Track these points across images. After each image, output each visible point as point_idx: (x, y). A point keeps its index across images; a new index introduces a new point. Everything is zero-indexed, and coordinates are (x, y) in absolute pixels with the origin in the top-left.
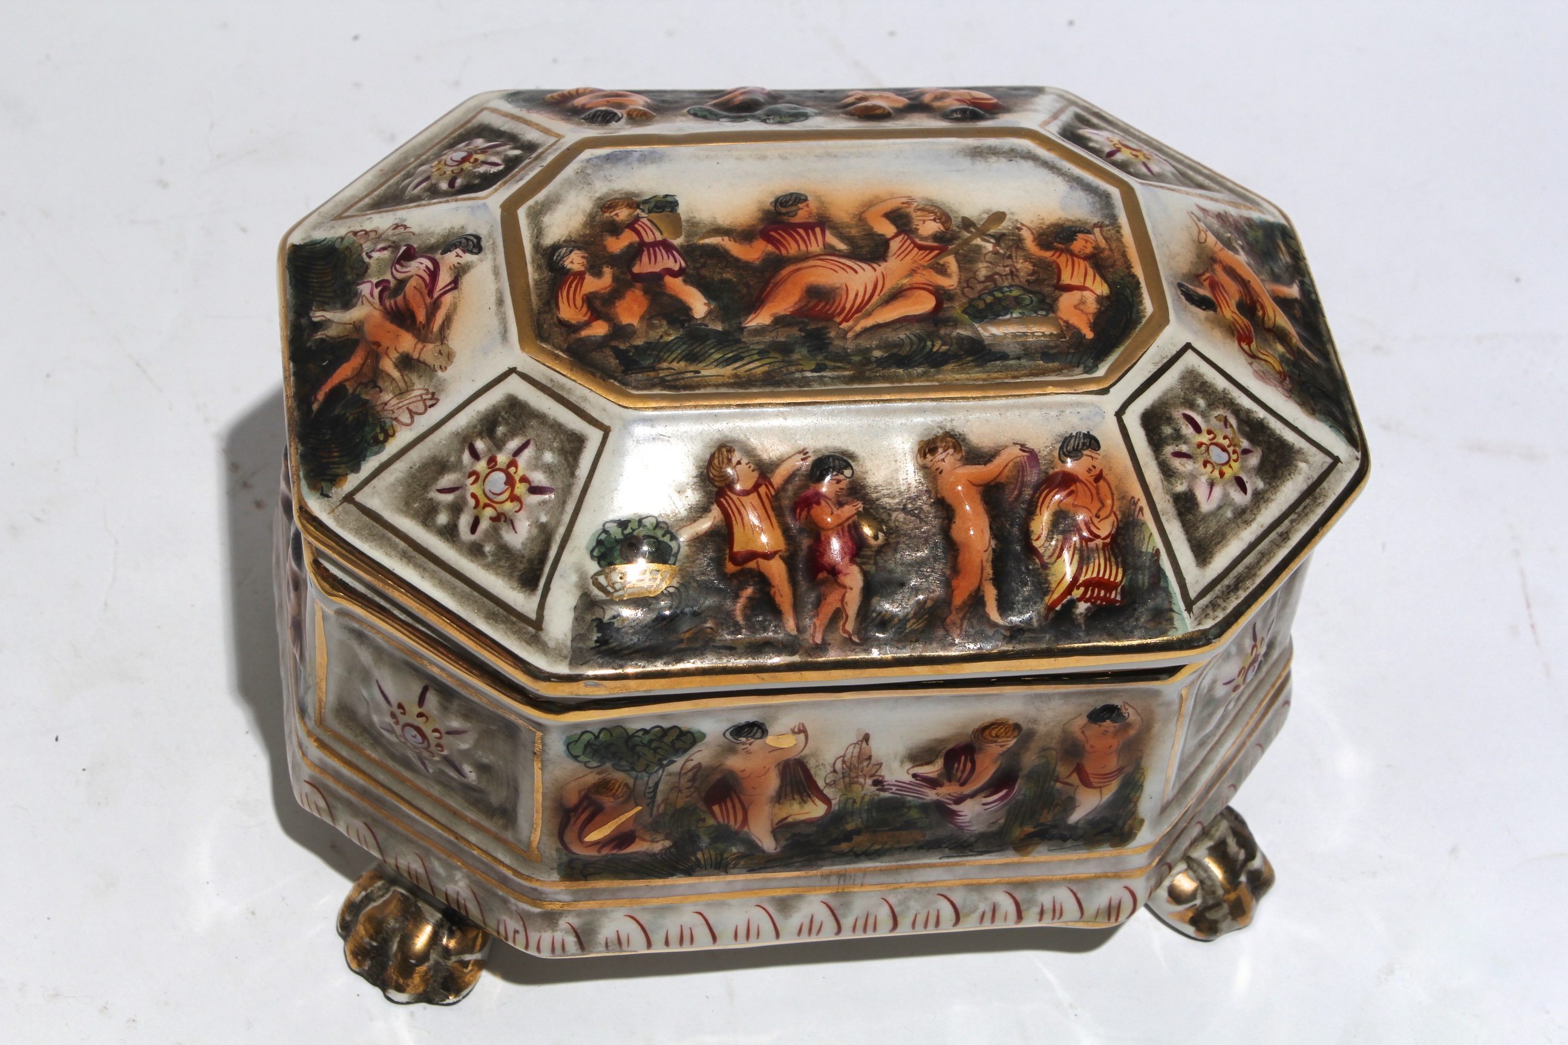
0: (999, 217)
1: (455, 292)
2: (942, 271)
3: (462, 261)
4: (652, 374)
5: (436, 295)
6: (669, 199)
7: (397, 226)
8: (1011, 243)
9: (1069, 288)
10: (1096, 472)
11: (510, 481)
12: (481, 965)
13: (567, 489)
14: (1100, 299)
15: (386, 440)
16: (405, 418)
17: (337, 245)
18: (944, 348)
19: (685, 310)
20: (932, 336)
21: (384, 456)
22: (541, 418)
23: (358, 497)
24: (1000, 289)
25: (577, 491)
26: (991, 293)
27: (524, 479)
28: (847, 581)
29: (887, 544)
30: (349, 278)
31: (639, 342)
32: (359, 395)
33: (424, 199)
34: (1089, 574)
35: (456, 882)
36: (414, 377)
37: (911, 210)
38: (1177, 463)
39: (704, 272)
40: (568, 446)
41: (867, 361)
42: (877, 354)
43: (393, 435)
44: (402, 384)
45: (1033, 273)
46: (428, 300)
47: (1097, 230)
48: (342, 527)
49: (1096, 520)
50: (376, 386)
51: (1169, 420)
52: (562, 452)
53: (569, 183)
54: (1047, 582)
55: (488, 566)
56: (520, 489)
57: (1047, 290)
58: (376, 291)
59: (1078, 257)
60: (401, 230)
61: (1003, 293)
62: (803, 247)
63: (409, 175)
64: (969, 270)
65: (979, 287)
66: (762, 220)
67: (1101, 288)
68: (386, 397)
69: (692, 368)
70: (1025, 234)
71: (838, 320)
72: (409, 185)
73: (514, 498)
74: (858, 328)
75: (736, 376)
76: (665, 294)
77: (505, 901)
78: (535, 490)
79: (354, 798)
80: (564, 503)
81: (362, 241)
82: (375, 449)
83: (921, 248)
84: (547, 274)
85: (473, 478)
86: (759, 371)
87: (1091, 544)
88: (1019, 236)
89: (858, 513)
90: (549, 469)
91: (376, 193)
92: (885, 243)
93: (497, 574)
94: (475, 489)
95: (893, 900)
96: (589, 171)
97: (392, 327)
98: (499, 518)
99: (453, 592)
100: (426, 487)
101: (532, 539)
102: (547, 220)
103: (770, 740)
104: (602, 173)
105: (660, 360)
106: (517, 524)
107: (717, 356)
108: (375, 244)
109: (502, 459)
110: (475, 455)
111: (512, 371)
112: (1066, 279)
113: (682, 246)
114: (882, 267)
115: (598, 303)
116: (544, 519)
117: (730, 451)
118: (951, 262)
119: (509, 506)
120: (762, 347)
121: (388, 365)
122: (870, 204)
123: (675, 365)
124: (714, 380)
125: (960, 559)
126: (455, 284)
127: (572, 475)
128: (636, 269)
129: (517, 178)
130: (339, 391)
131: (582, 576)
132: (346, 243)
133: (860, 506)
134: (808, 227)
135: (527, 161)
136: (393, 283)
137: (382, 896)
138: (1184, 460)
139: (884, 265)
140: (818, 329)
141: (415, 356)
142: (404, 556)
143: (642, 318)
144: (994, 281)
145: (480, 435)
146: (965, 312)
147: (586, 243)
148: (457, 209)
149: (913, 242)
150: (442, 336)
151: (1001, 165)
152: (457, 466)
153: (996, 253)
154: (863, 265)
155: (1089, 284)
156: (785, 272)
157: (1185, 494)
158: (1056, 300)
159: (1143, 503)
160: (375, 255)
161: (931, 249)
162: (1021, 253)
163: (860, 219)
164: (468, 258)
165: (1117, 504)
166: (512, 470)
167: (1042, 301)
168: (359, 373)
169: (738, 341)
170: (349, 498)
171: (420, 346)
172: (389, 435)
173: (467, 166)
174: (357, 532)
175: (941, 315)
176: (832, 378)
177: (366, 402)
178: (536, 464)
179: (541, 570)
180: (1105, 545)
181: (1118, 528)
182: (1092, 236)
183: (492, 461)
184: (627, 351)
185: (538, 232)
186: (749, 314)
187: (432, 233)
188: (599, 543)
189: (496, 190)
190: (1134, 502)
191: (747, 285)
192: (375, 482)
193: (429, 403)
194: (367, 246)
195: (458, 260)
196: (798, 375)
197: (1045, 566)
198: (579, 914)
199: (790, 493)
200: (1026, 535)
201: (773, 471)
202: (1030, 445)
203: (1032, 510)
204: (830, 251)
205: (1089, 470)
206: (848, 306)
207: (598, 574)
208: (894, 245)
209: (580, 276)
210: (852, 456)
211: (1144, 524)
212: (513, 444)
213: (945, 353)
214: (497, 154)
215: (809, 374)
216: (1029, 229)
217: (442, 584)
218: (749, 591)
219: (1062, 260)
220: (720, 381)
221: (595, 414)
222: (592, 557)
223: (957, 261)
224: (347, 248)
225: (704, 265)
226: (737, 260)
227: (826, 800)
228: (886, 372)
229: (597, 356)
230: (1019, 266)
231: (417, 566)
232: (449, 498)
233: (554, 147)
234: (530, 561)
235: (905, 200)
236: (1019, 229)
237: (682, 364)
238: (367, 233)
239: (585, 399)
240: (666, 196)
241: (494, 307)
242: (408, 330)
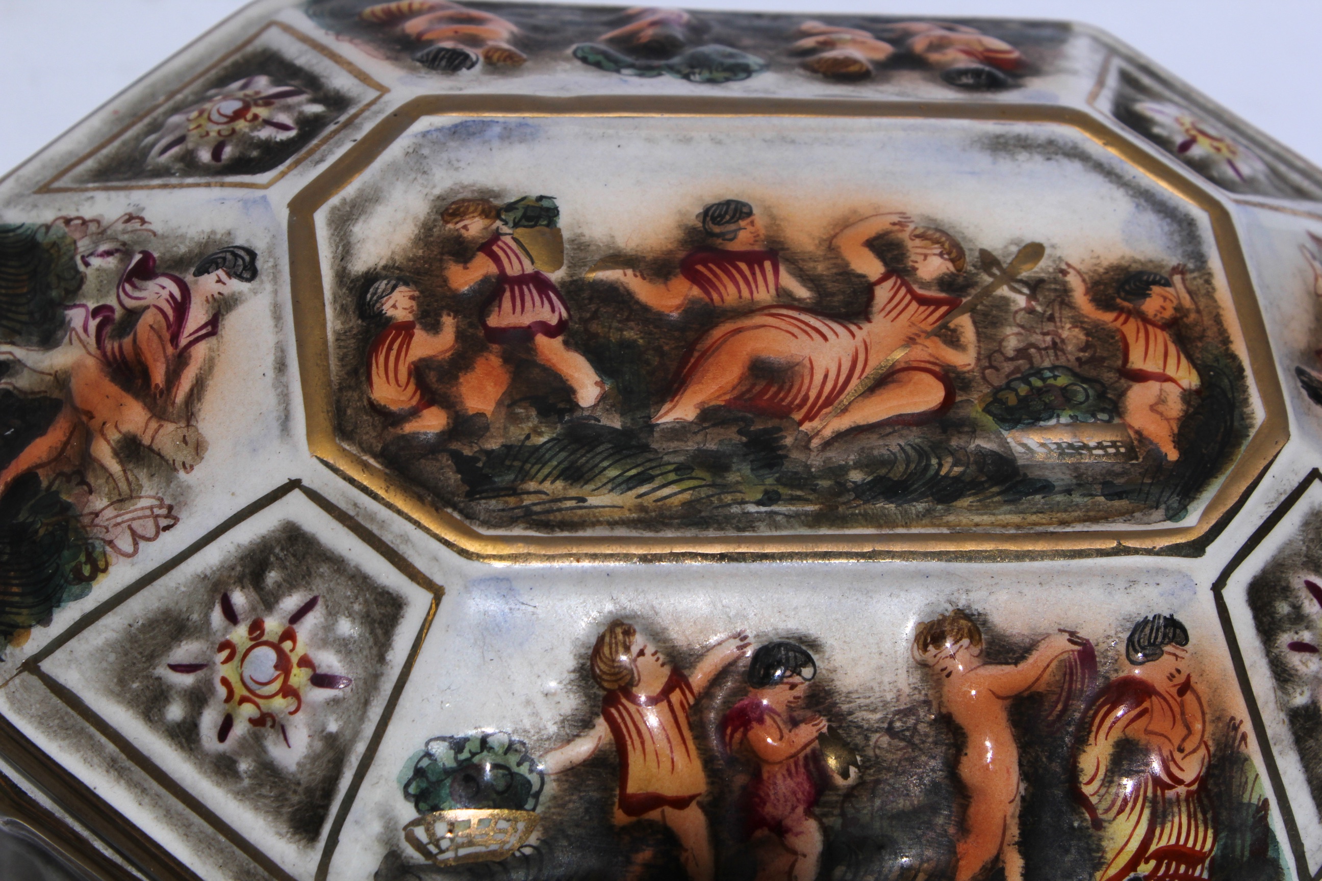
0: (1034, 251)
1: (213, 340)
2: (953, 339)
3: (226, 290)
4: (512, 501)
5: (183, 342)
6: (545, 203)
7: (130, 218)
8: (1053, 295)
9: (1141, 377)
10: (1180, 679)
11: (283, 665)
13: (372, 682)
14: (1187, 396)
15: (93, 577)
16: (125, 543)
17: (40, 237)
18: (960, 469)
19: (567, 392)
20: (939, 449)
21: (88, 603)
22: (337, 563)
23: (46, 666)
24: (1038, 373)
25: (387, 687)
26: (1025, 379)
27: (305, 662)
28: (799, 844)
29: (861, 783)
30: (54, 294)
31: (493, 444)
32: (57, 493)
33: (173, 175)
34: (1165, 839)
36: (142, 475)
37: (905, 236)
38: (1295, 660)
39: (594, 327)
40: (376, 612)
41: (841, 488)
42: (856, 476)
43: (105, 570)
44: (123, 485)
45: (1086, 347)
46: (170, 350)
47: (1177, 279)
48: (19, 711)
49: (1178, 756)
50: (83, 482)
51: (1286, 591)
52: (367, 619)
53: (395, 170)
54: (1100, 849)
55: (242, 795)
56: (299, 676)
57: (1109, 377)
58: (93, 324)
59: (1154, 324)
60: (136, 225)
61: (1044, 380)
62: (745, 293)
63: (155, 127)
64: (991, 338)
65: (1008, 367)
66: (683, 243)
67: (1189, 379)
68: (99, 502)
69: (573, 492)
70: (1073, 280)
71: (797, 416)
72: (153, 145)
73: (288, 691)
74: (828, 433)
75: (642, 508)
76: (535, 364)
78: (322, 680)
80: (366, 703)
81: (77, 236)
82: (76, 589)
83: (923, 301)
84: (355, 322)
85: (225, 654)
86: (676, 500)
87: (1170, 794)
88: (1065, 284)
89: (821, 737)
90: (344, 647)
91: (105, 151)
92: (868, 289)
93: (257, 809)
94: (228, 671)
96: (426, 151)
97: (113, 389)
98: (262, 721)
99: (185, 830)
100: (152, 658)
101: (314, 758)
102: (359, 230)
104: (445, 156)
105: (526, 476)
106: (292, 734)
107: (613, 473)
108: (96, 243)
109: (273, 625)
110: (231, 615)
111: (294, 484)
112: (1137, 361)
113: (563, 284)
114: (864, 331)
115: (432, 377)
116: (333, 727)
117: (629, 632)
118: (965, 324)
119: (279, 704)
120: (681, 459)
121: (103, 452)
122: (845, 224)
123: (547, 486)
124: (607, 514)
125: (972, 810)
126: (213, 326)
127: (381, 659)
128: (493, 321)
129: (317, 156)
130: (27, 480)
131: (390, 824)
132: (53, 235)
133: (823, 724)
134: (754, 259)
135: (332, 127)
136: (118, 313)
138: (1306, 656)
139: (866, 327)
140: (766, 431)
141: (146, 441)
142: (112, 766)
143: (499, 403)
144: (1029, 358)
145: (240, 582)
146: (987, 410)
147: (417, 272)
148: (222, 201)
149: (910, 291)
150: (189, 414)
151: (1034, 164)
152: (202, 630)
153: (1031, 311)
154: (835, 326)
155: (1171, 371)
156: (718, 333)
157: (1306, 708)
158: (1122, 394)
159: (1247, 727)
160: (96, 262)
161: (937, 303)
162: (1067, 313)
163: (830, 246)
164: (235, 286)
165: (1210, 728)
166: (287, 645)
167: (1101, 396)
168: (58, 457)
169: (645, 448)
170: (32, 666)
171: (154, 425)
172: (99, 569)
173: (241, 125)
174: (42, 721)
175: (951, 414)
176: (788, 517)
177: (67, 507)
178: (327, 638)
179: (326, 807)
180: (1189, 794)
181: (1210, 767)
182: (1170, 290)
183: (256, 627)
184: (474, 459)
185: (345, 250)
186: (662, 402)
187: (182, 237)
188: (419, 772)
189: (283, 174)
190: (1233, 725)
191: (659, 351)
192: (73, 643)
193: (163, 522)
194: (83, 245)
195: (219, 288)
196: (735, 509)
197: (1098, 824)
199: (718, 700)
200: (1073, 772)
201: (692, 666)
202: (1083, 633)
203: (1081, 740)
204: (786, 300)
205: (1171, 677)
206: (813, 394)
207: (415, 823)
208: (882, 293)
209: (406, 329)
210: (814, 645)
211: (1247, 759)
212: (291, 602)
213: (957, 479)
214: (288, 108)
215: (752, 508)
216: (1079, 272)
217: (169, 816)
218: (645, 855)
219: (1130, 329)
220: (617, 515)
221: (420, 564)
222: (407, 795)
223: (975, 323)
224: (54, 244)
225: (595, 316)
226: (645, 309)
228: (869, 507)
229: (427, 467)
230: (1065, 334)
231: (133, 785)
232: (187, 680)
233: (374, 108)
234: (309, 791)
235: (896, 219)
236: (1064, 273)
237: (559, 484)
238: (85, 222)
239: (406, 539)
240: (541, 198)
241: (271, 374)
242: (137, 396)
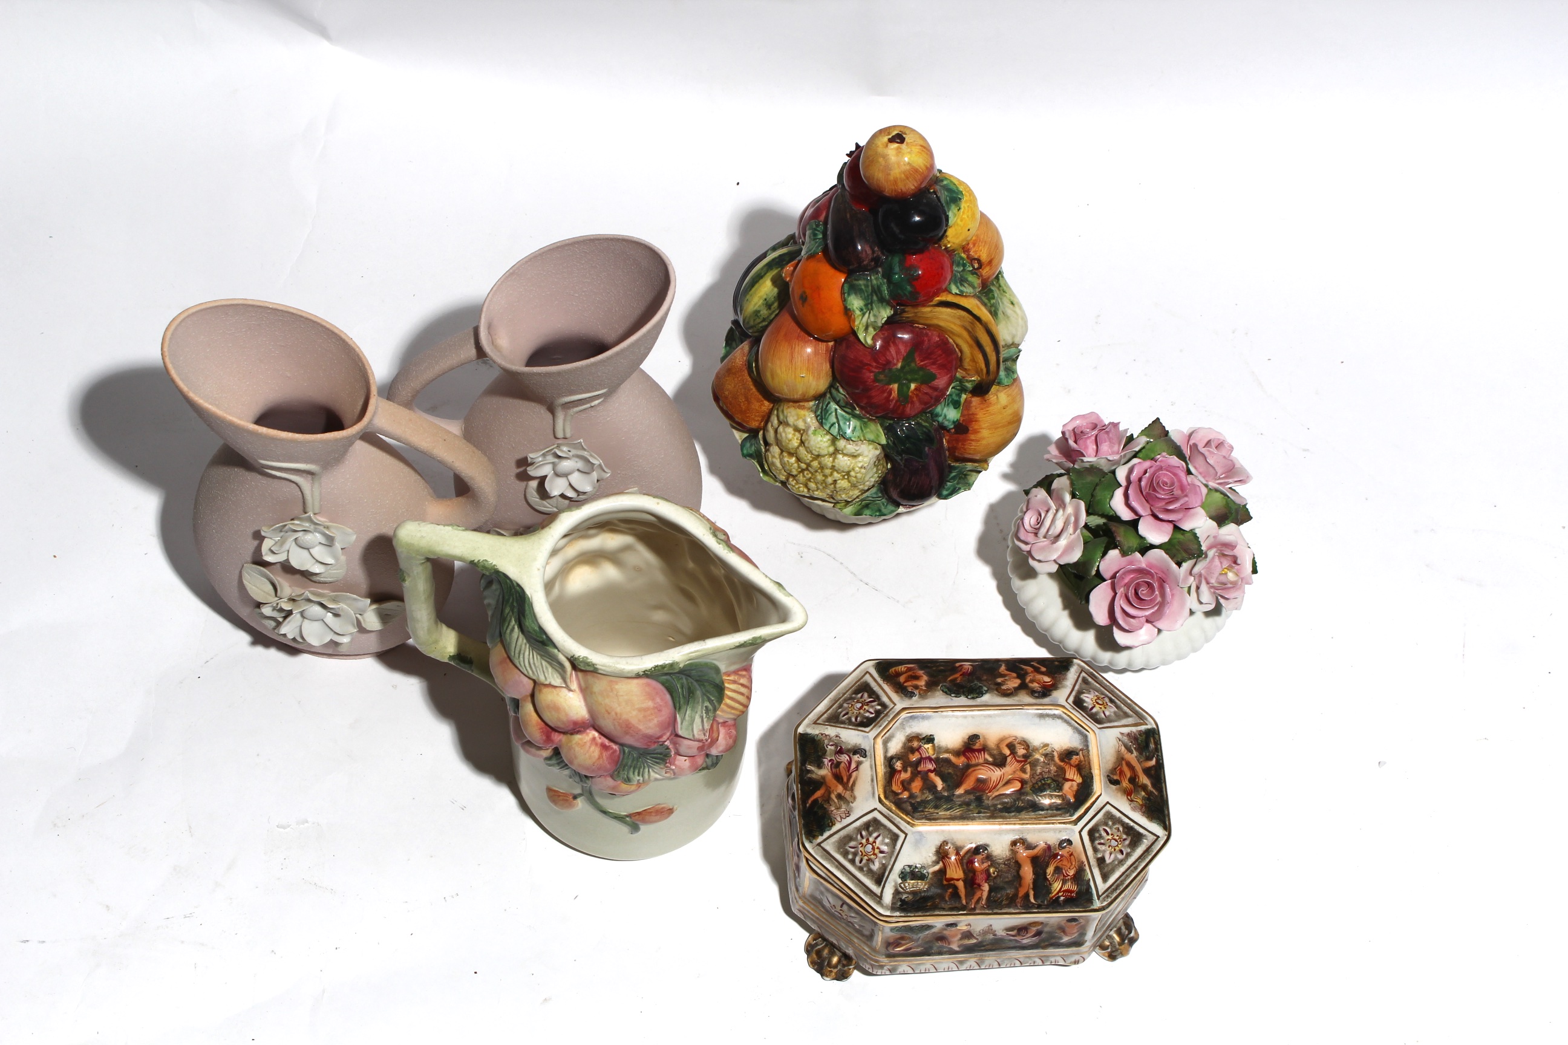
0: (1046, 745)
1: (857, 772)
2: (1023, 771)
3: (859, 760)
4: (922, 813)
5: (850, 772)
6: (932, 737)
7: (837, 736)
8: (1050, 758)
9: (1068, 780)
10: (1071, 853)
11: (873, 848)
12: (855, 968)
13: (892, 852)
14: (1078, 785)
15: (832, 826)
16: (839, 819)
17: (816, 738)
18: (1023, 805)
19: (935, 787)
20: (1018, 799)
21: (831, 832)
22: (885, 827)
23: (822, 845)
24: (1044, 779)
25: (895, 854)
26: (1040, 781)
27: (878, 848)
28: (983, 888)
29: (998, 875)
30: (820, 753)
31: (918, 800)
32: (823, 805)
33: (846, 724)
34: (1065, 888)
35: (849, 950)
36: (842, 803)
37: (1016, 743)
38: (1099, 847)
39: (942, 769)
40: (893, 838)
41: (996, 809)
42: (999, 806)
43: (835, 825)
44: (838, 805)
45: (1056, 772)
46: (848, 774)
47: (1081, 752)
48: (817, 855)
49: (1069, 870)
50: (829, 803)
51: (1098, 831)
52: (891, 839)
53: (897, 728)
54: (1051, 890)
55: (864, 875)
56: (877, 851)
57: (1060, 780)
58: (830, 764)
59: (1073, 766)
60: (838, 738)
61: (1045, 781)
62: (977, 761)
63: (841, 706)
64: (1034, 770)
65: (1037, 777)
66: (963, 746)
67: (1079, 780)
68: (833, 808)
69: (936, 811)
70: (1055, 754)
71: (987, 792)
72: (841, 712)
73: (874, 854)
74: (993, 796)
75: (950, 815)
76: (928, 780)
77: (866, 960)
78: (882, 852)
79: (814, 919)
80: (891, 857)
81: (824, 739)
82: (828, 828)
83: (1018, 761)
84: (888, 769)
85: (861, 845)
86: (958, 813)
87: (1066, 878)
88: (1053, 754)
89: (989, 866)
90: (887, 844)
91: (829, 712)
92: (1005, 758)
93: (868, 878)
94: (861, 849)
95: (998, 961)
96: (904, 723)
97: (835, 782)
98: (869, 860)
99: (853, 882)
100: (845, 844)
101: (880, 868)
102: (889, 745)
103: (958, 928)
104: (909, 724)
105: (925, 808)
106: (875, 863)
107: (945, 807)
108: (829, 742)
109: (871, 840)
110: (862, 836)
111: (875, 809)
112: (1067, 776)
113: (935, 758)
114: (1004, 770)
115: (905, 784)
116: (884, 862)
117: (947, 843)
118: (1028, 767)
119: (872, 857)
120: (959, 803)
121: (833, 796)
122: (1002, 740)
123: (930, 810)
124: (943, 817)
125: (1022, 881)
126: (857, 768)
127: (894, 848)
128: (919, 769)
129: (879, 725)
131: (896, 883)
132: (819, 737)
133: (989, 863)
134: (979, 751)
135: (883, 715)
136: (835, 762)
137: (821, 944)
138: (1102, 846)
139: (1004, 768)
140: (980, 795)
141: (843, 795)
142: (837, 867)
143: (920, 790)
144: (1042, 775)
145: (864, 829)
146: (1031, 790)
147: (902, 756)
148: (858, 735)
149: (1015, 759)
150: (852, 790)
151: (1049, 721)
152: (856, 839)
153: (1044, 762)
154: (997, 768)
155: (1075, 778)
156: (970, 770)
157: (1101, 858)
158: (1063, 784)
159: (1086, 863)
160: (829, 747)
161: (1021, 762)
162: (1053, 762)
163: (998, 746)
164: (862, 759)
165: (1077, 863)
166: (874, 844)
167: (1058, 785)
168: (823, 796)
169: (952, 800)
170: (819, 845)
171: (844, 791)
172: (833, 824)
173: (862, 711)
174: (822, 857)
175: (1023, 791)
176: (983, 817)
177: (825, 808)
178: (883, 843)
179: (883, 879)
180: (1071, 878)
181: (1077, 872)
182: (1078, 756)
183: (868, 840)
184: (914, 804)
185: (886, 750)
186: (956, 788)
187: (849, 744)
188: (902, 873)
189: (872, 729)
190: (1083, 863)
191: (957, 775)
192: (828, 840)
193: (847, 815)
194: (826, 742)
195: (858, 759)
196: (971, 815)
197: (1051, 884)
198: (891, 965)
199: (966, 858)
200: (1045, 873)
201: (961, 850)
202: (1048, 843)
203: (1047, 866)
204: (987, 762)
205: (1068, 852)
206: (991, 786)
207: (901, 883)
208: (1009, 759)
209: (900, 771)
210: (988, 845)
211: (1085, 870)
212: (875, 835)
213: (1022, 807)
214: (872, 707)
215: (975, 815)
216: (1057, 751)
217: (849, 879)
218: (950, 890)
219: (1067, 767)
220: (945, 817)
221: (903, 828)
222: (899, 877)
223: (1030, 766)
224: (819, 740)
225: (942, 766)
226: (954, 764)
227: (977, 939)
228: (1002, 814)
229: (904, 806)
230: (1051, 768)
231: (841, 872)
232: (853, 850)
233: (893, 710)
234: (879, 875)
235: (1014, 738)
236: (1053, 751)
237: (933, 809)
238: (826, 735)
239: (899, 822)
240: (931, 735)
241: (870, 782)
242: (840, 784)
